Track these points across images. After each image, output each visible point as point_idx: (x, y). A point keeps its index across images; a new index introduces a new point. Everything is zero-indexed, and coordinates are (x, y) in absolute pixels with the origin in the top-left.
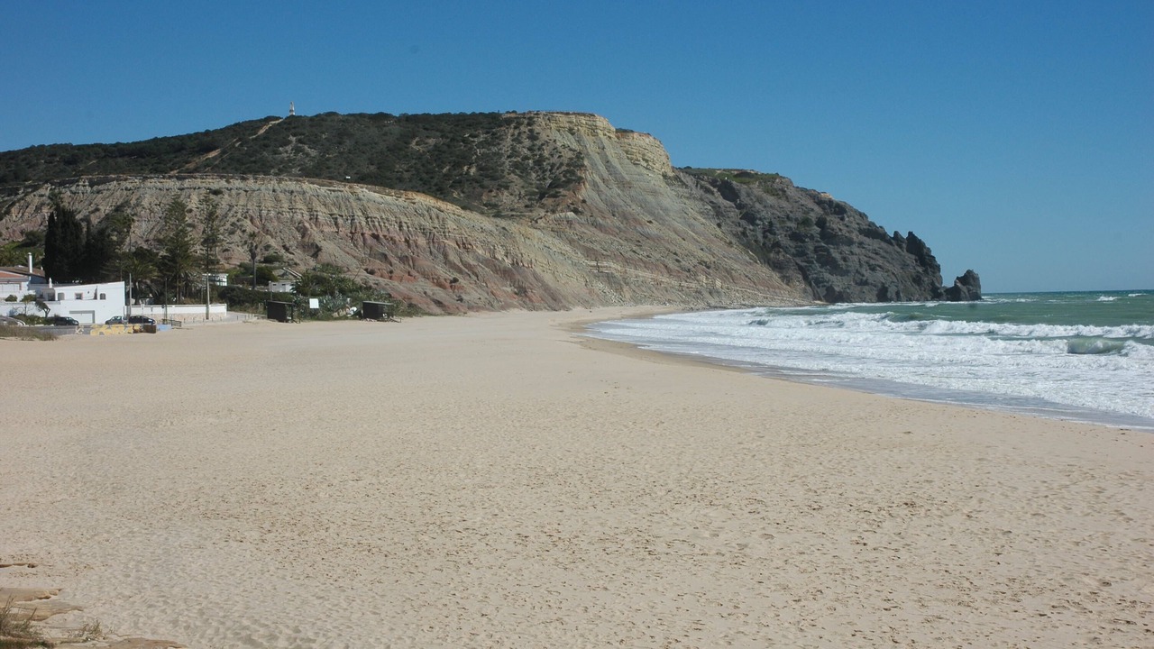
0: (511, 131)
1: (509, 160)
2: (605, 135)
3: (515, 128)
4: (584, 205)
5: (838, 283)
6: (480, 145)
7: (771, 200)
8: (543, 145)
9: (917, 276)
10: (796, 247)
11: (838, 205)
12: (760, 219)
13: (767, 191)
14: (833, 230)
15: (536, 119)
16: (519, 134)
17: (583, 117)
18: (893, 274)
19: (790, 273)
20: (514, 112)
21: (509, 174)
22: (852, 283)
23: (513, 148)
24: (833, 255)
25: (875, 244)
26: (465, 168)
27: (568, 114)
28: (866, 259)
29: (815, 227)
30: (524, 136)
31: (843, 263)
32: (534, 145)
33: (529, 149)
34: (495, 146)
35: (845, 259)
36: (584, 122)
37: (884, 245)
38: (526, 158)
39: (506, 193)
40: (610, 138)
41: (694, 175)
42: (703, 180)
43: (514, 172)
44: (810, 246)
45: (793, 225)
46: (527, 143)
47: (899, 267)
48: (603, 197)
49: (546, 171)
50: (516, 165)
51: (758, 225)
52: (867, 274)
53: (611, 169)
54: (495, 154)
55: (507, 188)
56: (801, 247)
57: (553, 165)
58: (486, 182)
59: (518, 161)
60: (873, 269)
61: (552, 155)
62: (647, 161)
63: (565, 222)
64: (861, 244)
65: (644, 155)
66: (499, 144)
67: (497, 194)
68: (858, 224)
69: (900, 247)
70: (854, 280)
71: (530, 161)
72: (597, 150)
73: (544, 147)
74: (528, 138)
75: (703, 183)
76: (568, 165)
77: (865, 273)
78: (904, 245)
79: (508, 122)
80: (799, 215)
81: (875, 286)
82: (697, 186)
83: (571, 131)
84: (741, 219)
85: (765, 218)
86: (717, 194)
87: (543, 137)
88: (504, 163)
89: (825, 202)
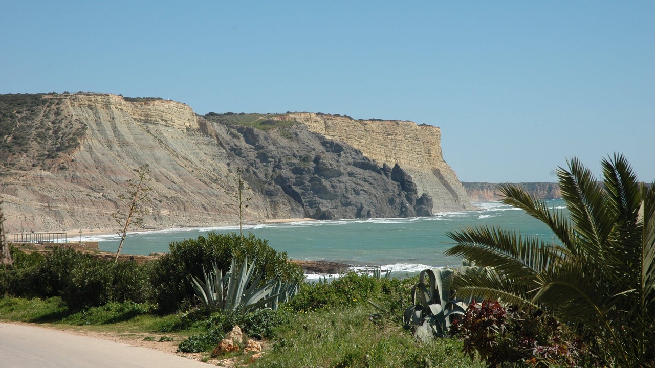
0: (45, 109)
1: (36, 131)
2: (117, 108)
3: (48, 106)
4: (72, 163)
5: (325, 205)
6: (21, 120)
7: (284, 142)
8: (62, 119)
9: (392, 198)
10: (296, 178)
11: (337, 145)
12: (272, 157)
13: (283, 135)
14: (325, 165)
15: (63, 100)
16: (50, 110)
17: (100, 97)
18: (375, 196)
19: (277, 198)
20: (54, 93)
21: (32, 141)
22: (339, 204)
23: (42, 122)
24: (324, 184)
25: (367, 174)
26: (6, 137)
27: (88, 94)
28: (354, 185)
29: (312, 163)
30: (52, 113)
31: (332, 189)
32: (56, 120)
33: (53, 123)
34: (30, 120)
35: (333, 186)
36: (101, 100)
37: (374, 174)
38: (49, 129)
39: (24, 155)
40: (122, 110)
41: (227, 124)
42: (233, 128)
43: (36, 140)
44: (307, 177)
45: (296, 161)
46: (52, 117)
47: (381, 191)
48: (93, 156)
49: (59, 138)
50: (39, 135)
51: (270, 162)
52: (352, 197)
53: (117, 133)
54: (28, 126)
55: (26, 151)
56: (300, 178)
57: (64, 134)
58: (15, 148)
59: (42, 132)
60: (357, 193)
61: (66, 127)
62: (166, 121)
63: (39, 178)
64: (351, 175)
65: (162, 116)
66: (33, 119)
67: (19, 156)
68: (354, 158)
69: (387, 175)
70: (342, 203)
71: (51, 131)
72: (109, 119)
73: (63, 121)
74: (54, 114)
75: (233, 130)
76: (74, 134)
77: (350, 196)
78: (390, 174)
79: (44, 101)
80: (303, 153)
81: (356, 206)
82: (227, 133)
83: (90, 107)
84: (257, 158)
85: (276, 157)
86: (242, 139)
87: (65, 113)
88: (32, 133)
89: (328, 142)
